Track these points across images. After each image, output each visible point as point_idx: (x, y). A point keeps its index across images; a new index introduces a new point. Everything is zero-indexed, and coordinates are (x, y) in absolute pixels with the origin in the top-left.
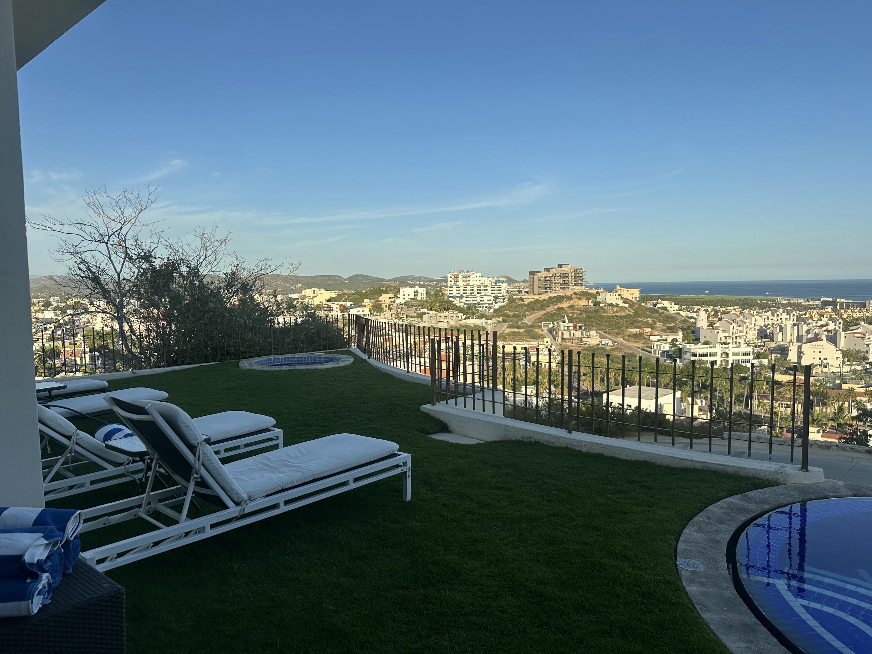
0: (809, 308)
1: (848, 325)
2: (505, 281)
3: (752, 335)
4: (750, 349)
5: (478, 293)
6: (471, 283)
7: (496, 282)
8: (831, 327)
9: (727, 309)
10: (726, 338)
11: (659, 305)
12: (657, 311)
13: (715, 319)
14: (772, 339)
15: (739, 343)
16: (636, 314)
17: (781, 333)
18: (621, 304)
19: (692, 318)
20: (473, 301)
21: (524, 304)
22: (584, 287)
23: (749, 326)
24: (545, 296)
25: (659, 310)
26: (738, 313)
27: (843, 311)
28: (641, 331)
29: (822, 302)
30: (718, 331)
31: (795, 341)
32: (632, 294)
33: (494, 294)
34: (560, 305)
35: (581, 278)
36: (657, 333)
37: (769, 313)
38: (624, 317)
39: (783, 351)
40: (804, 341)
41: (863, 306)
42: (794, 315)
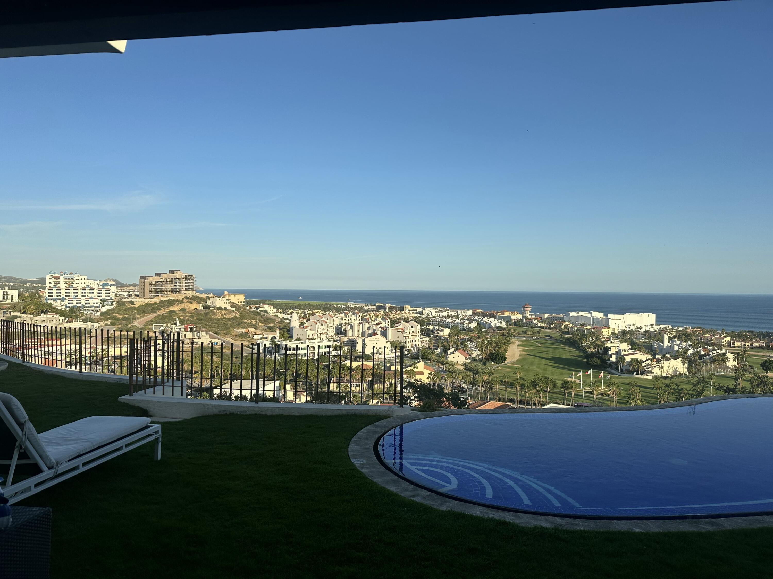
0: (369, 311)
1: (394, 323)
2: (114, 285)
3: (332, 332)
4: (330, 343)
5: (82, 296)
6: (75, 286)
7: (104, 285)
8: (383, 325)
9: (313, 312)
10: (312, 334)
11: (261, 309)
12: (259, 314)
13: (304, 320)
14: (345, 335)
15: (323, 338)
16: (242, 316)
17: (351, 330)
18: (229, 308)
19: (287, 319)
20: (77, 303)
21: (134, 307)
22: (194, 292)
23: (330, 325)
24: (157, 300)
25: (261, 312)
26: (321, 315)
27: (390, 313)
28: (247, 331)
29: (376, 307)
30: (307, 329)
31: (360, 336)
32: (238, 299)
33: (101, 297)
34: (171, 309)
35: (192, 284)
36: (260, 333)
37: (343, 315)
38: (231, 319)
39: (353, 343)
40: (366, 336)
41: (402, 309)
42: (359, 316)
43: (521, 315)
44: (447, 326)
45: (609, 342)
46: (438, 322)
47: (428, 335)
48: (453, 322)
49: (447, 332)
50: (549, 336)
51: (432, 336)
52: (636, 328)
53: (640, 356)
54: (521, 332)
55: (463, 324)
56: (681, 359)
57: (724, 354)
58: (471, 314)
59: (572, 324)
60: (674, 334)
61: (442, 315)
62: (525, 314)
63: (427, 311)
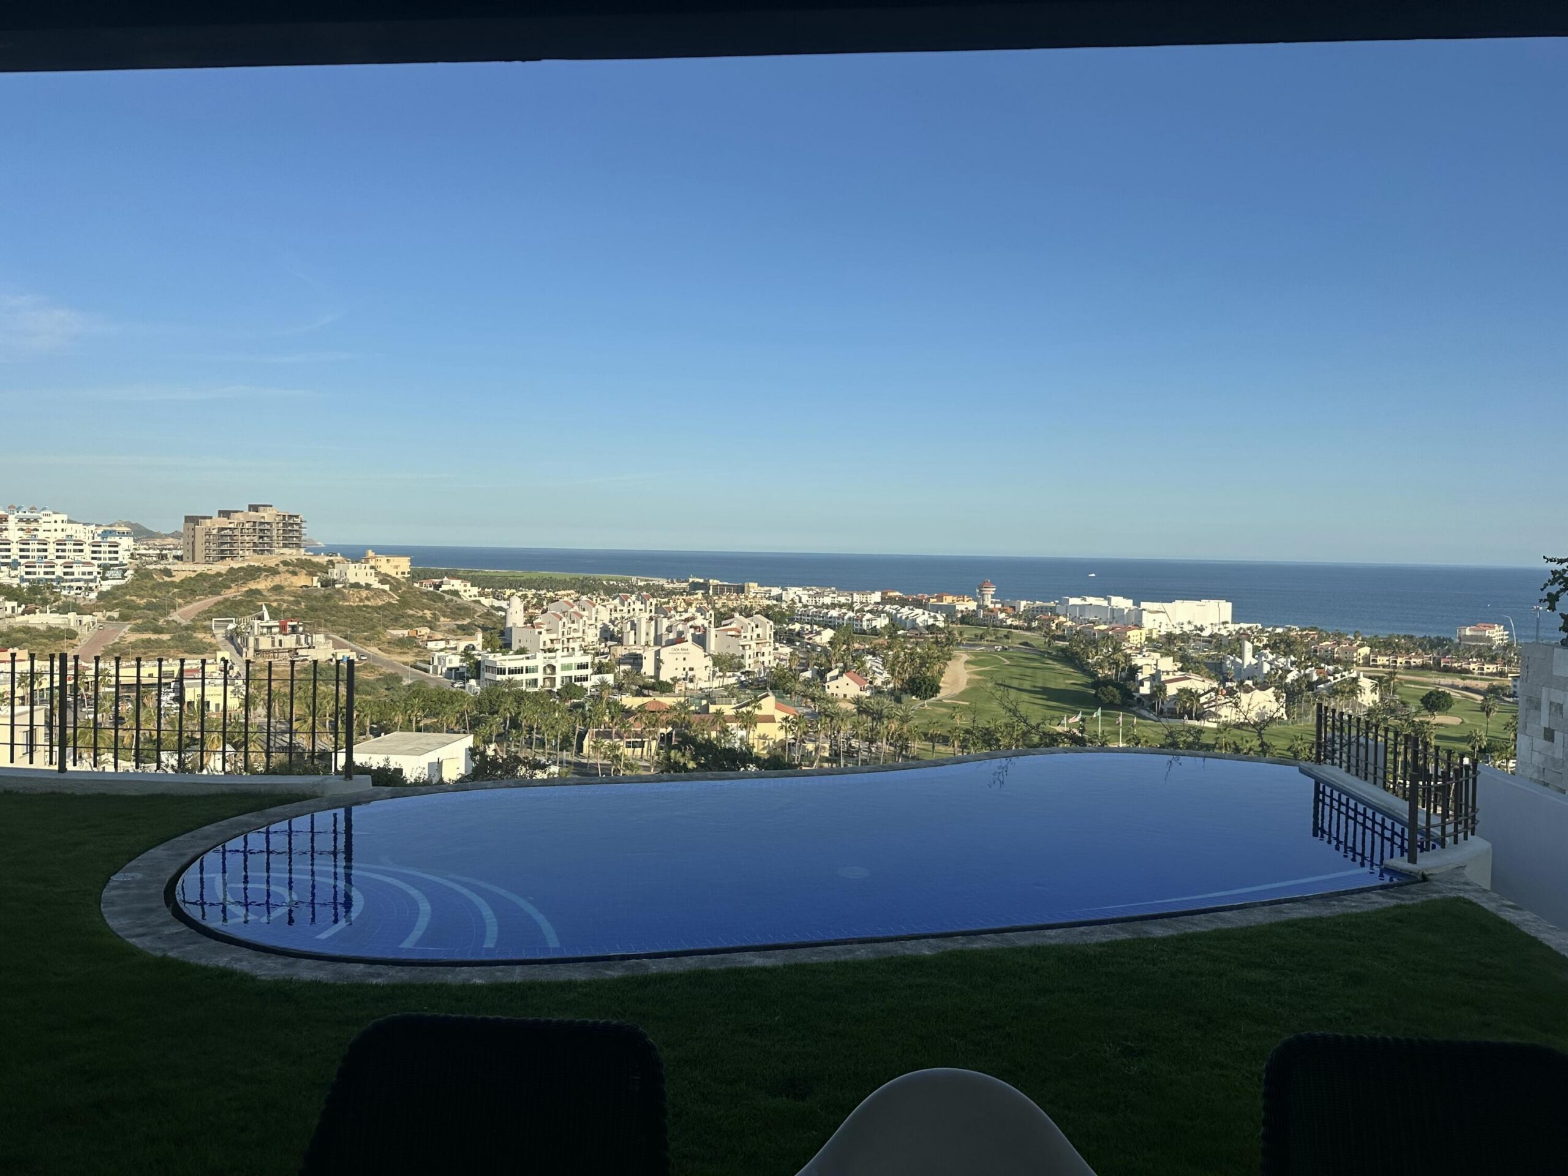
0: (674, 593)
1: (722, 617)
2: (128, 534)
3: (592, 636)
4: (588, 659)
5: (58, 557)
6: (41, 535)
7: (105, 534)
8: (700, 621)
9: (557, 595)
10: (552, 641)
11: (444, 588)
12: (441, 598)
13: (537, 611)
14: (620, 642)
15: (573, 649)
16: (404, 603)
17: (633, 632)
18: (376, 585)
19: (500, 609)
20: (46, 573)
21: (172, 582)
22: (302, 551)
23: (588, 622)
24: (222, 567)
25: (445, 595)
26: (571, 601)
27: (716, 598)
28: (412, 633)
29: (690, 585)
30: (540, 630)
31: (652, 644)
32: (396, 567)
33: (100, 559)
34: (253, 585)
35: (296, 534)
36: (440, 637)
37: (617, 601)
38: (380, 608)
39: (636, 660)
40: (664, 644)
41: (741, 590)
42: (651, 604)
43: (976, 603)
44: (830, 624)
45: (1140, 656)
46: (812, 616)
47: (790, 642)
48: (841, 617)
49: (828, 634)
50: (1025, 644)
51: (798, 644)
52: (1193, 628)
53: (1198, 684)
54: (973, 637)
55: (861, 621)
56: (1273, 689)
57: (1355, 680)
58: (879, 600)
59: (1072, 620)
60: (1265, 641)
61: (821, 602)
62: (983, 600)
63: (792, 593)
